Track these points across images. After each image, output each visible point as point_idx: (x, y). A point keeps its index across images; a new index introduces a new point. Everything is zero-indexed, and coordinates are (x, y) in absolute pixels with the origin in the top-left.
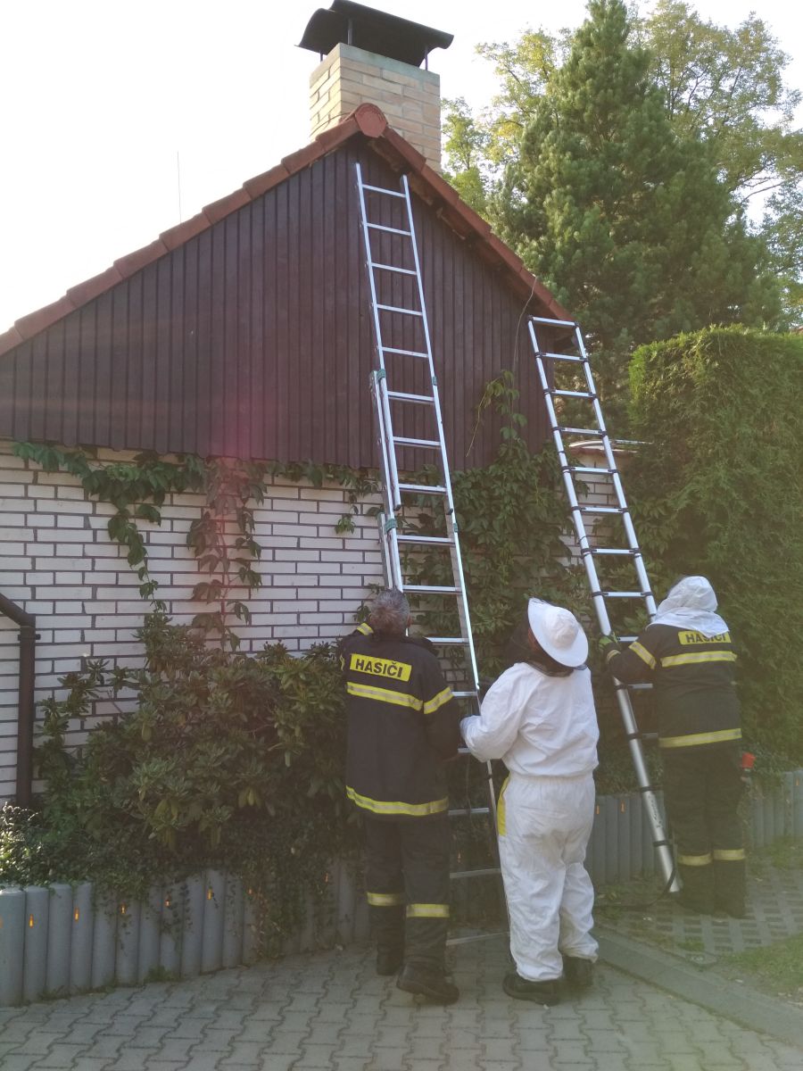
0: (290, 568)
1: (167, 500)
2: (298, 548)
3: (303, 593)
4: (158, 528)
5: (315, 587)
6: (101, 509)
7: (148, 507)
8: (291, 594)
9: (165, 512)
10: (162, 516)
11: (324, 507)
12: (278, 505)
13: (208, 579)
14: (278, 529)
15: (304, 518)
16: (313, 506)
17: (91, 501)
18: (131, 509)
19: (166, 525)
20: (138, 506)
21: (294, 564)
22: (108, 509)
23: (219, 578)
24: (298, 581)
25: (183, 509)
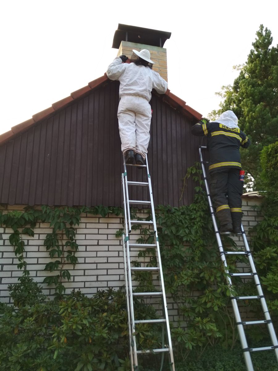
0: (94, 254)
1: (37, 226)
2: (98, 245)
3: (100, 266)
4: (32, 238)
5: (105, 263)
6: (7, 231)
7: (28, 229)
8: (94, 266)
9: (36, 231)
10: (35, 233)
11: (110, 226)
12: (89, 226)
13: (54, 260)
14: (88, 237)
15: (101, 231)
16: (105, 226)
17: (3, 227)
18: (20, 230)
19: (36, 237)
20: (23, 229)
21: (96, 252)
22: (10, 231)
23: (59, 260)
24: (97, 260)
25: (44, 229)
